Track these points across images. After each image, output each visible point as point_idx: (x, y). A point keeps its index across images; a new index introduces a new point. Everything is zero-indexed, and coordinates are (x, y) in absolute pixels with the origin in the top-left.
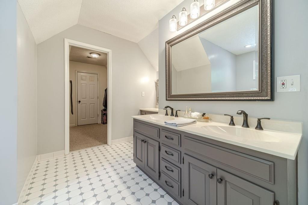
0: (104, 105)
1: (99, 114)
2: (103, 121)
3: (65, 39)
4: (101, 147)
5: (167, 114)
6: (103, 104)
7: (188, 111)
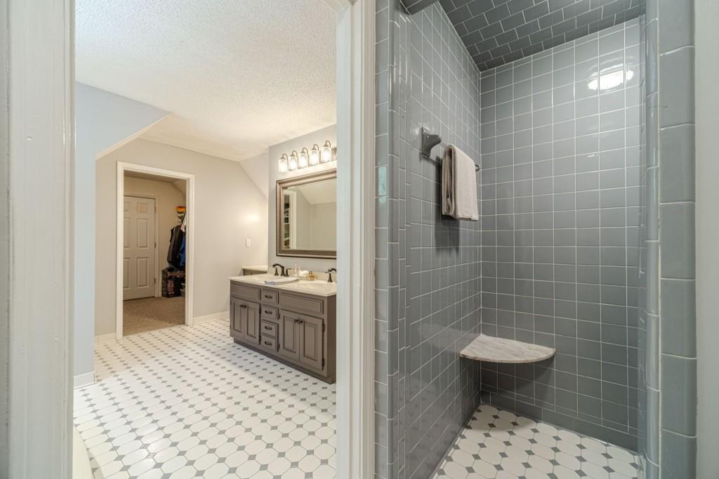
0: (170, 260)
1: (157, 277)
2: (167, 292)
3: (119, 163)
4: (176, 329)
5: (277, 274)
6: (168, 259)
7: (298, 269)
